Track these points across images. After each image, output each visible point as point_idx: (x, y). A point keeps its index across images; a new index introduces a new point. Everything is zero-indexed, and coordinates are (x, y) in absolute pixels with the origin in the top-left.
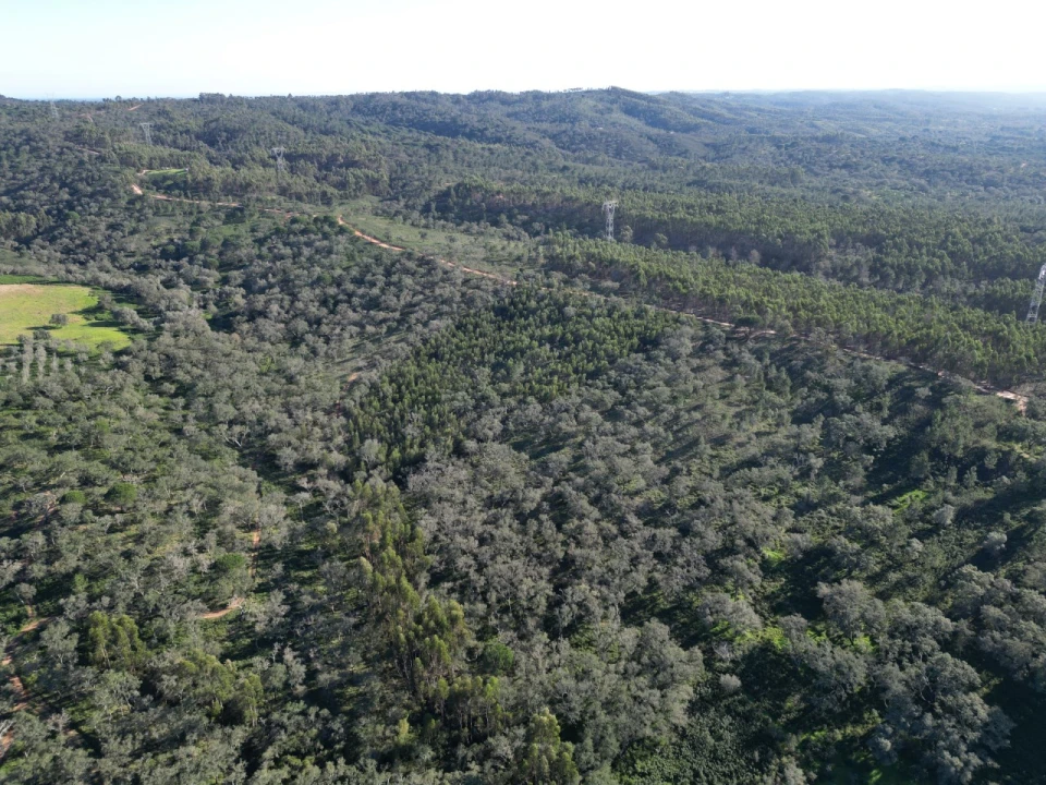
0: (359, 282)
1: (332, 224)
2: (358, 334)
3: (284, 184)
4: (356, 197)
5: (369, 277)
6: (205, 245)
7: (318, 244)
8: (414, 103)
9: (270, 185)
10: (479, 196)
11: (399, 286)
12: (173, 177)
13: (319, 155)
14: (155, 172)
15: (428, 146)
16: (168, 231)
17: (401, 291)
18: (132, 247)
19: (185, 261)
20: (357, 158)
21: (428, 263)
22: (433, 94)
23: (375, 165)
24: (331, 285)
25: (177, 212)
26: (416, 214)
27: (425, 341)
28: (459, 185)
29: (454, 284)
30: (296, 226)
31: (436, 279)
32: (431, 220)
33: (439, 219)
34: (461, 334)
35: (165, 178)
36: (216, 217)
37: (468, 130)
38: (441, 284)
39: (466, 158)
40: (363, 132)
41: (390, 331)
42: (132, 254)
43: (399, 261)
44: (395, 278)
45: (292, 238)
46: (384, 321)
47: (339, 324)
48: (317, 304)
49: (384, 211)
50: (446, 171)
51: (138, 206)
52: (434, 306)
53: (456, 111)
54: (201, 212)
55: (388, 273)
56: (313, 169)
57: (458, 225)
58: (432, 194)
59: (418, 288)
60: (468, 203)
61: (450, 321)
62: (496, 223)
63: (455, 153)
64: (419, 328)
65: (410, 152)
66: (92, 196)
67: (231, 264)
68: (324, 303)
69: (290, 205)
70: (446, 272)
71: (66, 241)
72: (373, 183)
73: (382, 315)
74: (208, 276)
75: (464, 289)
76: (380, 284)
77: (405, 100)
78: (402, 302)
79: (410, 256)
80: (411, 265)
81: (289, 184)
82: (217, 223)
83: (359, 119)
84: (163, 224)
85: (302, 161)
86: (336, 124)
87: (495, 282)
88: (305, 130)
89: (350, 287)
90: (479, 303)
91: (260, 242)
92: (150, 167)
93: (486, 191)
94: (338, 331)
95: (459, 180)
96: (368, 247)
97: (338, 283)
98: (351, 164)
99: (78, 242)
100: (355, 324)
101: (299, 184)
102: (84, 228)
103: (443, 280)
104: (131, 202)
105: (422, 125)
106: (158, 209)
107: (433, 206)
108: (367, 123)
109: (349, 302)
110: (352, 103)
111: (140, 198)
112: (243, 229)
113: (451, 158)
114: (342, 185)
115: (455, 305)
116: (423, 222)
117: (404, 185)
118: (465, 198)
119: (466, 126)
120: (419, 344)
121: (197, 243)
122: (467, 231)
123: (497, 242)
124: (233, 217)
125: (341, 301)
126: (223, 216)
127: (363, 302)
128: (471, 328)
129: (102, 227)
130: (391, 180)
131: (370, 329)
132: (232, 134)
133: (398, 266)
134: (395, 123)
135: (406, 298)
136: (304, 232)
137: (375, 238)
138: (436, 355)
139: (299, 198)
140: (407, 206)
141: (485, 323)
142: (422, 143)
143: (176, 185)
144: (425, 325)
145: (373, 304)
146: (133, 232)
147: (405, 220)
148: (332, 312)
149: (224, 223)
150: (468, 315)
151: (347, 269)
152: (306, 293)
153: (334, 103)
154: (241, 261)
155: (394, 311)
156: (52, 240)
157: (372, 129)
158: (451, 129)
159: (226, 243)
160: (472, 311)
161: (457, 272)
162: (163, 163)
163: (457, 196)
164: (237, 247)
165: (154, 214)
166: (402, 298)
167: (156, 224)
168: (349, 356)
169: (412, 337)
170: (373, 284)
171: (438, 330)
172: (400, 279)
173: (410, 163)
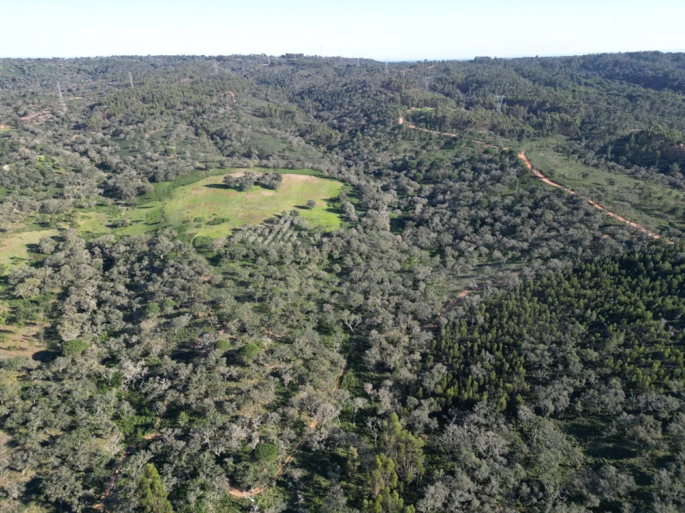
0: (508, 209)
1: (512, 158)
2: (487, 255)
3: (496, 123)
4: (548, 135)
5: (518, 207)
6: (419, 164)
7: (493, 172)
8: (634, 61)
9: (485, 123)
10: (657, 143)
11: (538, 219)
12: (425, 114)
13: (533, 101)
14: (419, 109)
15: (630, 97)
16: (405, 151)
17: (538, 224)
18: (379, 160)
19: (402, 174)
20: (561, 105)
21: (575, 202)
22: (657, 53)
23: (575, 111)
24: (485, 209)
25: (416, 138)
26: (591, 154)
27: (538, 277)
28: (642, 132)
29: (590, 228)
30: (486, 156)
31: (575, 219)
32: (603, 160)
33: (611, 160)
34: (575, 280)
35: (421, 114)
36: (438, 143)
37: (676, 83)
38: (578, 225)
39: (662, 108)
40: (580, 83)
41: (514, 260)
42: (378, 164)
43: (549, 197)
44: (539, 212)
45: (479, 165)
46: (513, 248)
47: (475, 243)
48: (467, 222)
49: (564, 149)
50: (637, 118)
51: (396, 132)
52: (562, 246)
53: (671, 66)
54: (431, 139)
55: (536, 205)
56: (523, 111)
57: (627, 168)
58: (614, 138)
59: (555, 225)
60: (644, 149)
61: (570, 263)
62: (665, 170)
63: (653, 103)
64: (537, 264)
65: (610, 101)
66: (376, 123)
67: (431, 179)
68: (473, 222)
69: (491, 139)
70: (587, 214)
71: (350, 150)
72: (565, 126)
73: (513, 242)
74: (411, 186)
75: (598, 234)
76: (524, 215)
77: (628, 59)
78: (535, 235)
79: (559, 194)
80: (558, 202)
81: (499, 123)
82: (436, 148)
83: (584, 73)
84: (406, 145)
85: (517, 106)
86: (560, 77)
87: (634, 232)
88: (534, 81)
89: (499, 212)
90: (606, 252)
91: (456, 165)
92: (417, 107)
93: (666, 140)
94: (471, 249)
95: (645, 127)
96: (532, 180)
97: (491, 207)
98: (555, 109)
99: (355, 152)
100: (487, 246)
101: (506, 123)
102: (362, 143)
103: (581, 221)
104: (393, 129)
105: (634, 79)
106: (406, 134)
107: (610, 148)
108: (587, 77)
109: (492, 225)
110: (582, 61)
111: (400, 127)
112: (450, 154)
113: (648, 107)
114: (540, 126)
115: (581, 249)
116: (595, 161)
117: (592, 129)
118: (642, 144)
119: (677, 79)
120: (530, 280)
121: (415, 162)
122: (633, 175)
123: (657, 189)
124: (449, 144)
125: (486, 224)
126: (442, 143)
127: (504, 227)
128: (588, 274)
129: (371, 144)
130: (583, 123)
131: (497, 254)
132: (480, 84)
133: (546, 201)
134: (611, 77)
135: (539, 232)
136: (490, 161)
137: (541, 172)
138: (541, 295)
139: (502, 134)
140: (587, 147)
141: (605, 274)
142: (625, 94)
143: (425, 120)
144: (546, 260)
145: (511, 231)
146: (386, 149)
147: (579, 157)
148: (476, 231)
149: (442, 148)
150: (591, 261)
151: (504, 197)
152: (463, 212)
153: (568, 61)
154: (438, 178)
155: (526, 240)
156: (343, 150)
157: (589, 81)
158: (660, 82)
159: (432, 165)
160: (596, 259)
161: (599, 216)
162: (426, 104)
163: (636, 142)
164: (439, 168)
165: (403, 138)
166: (537, 230)
167: (400, 145)
168: (470, 273)
169: (527, 271)
170: (518, 214)
171: (554, 270)
172: (543, 213)
173: (607, 110)
